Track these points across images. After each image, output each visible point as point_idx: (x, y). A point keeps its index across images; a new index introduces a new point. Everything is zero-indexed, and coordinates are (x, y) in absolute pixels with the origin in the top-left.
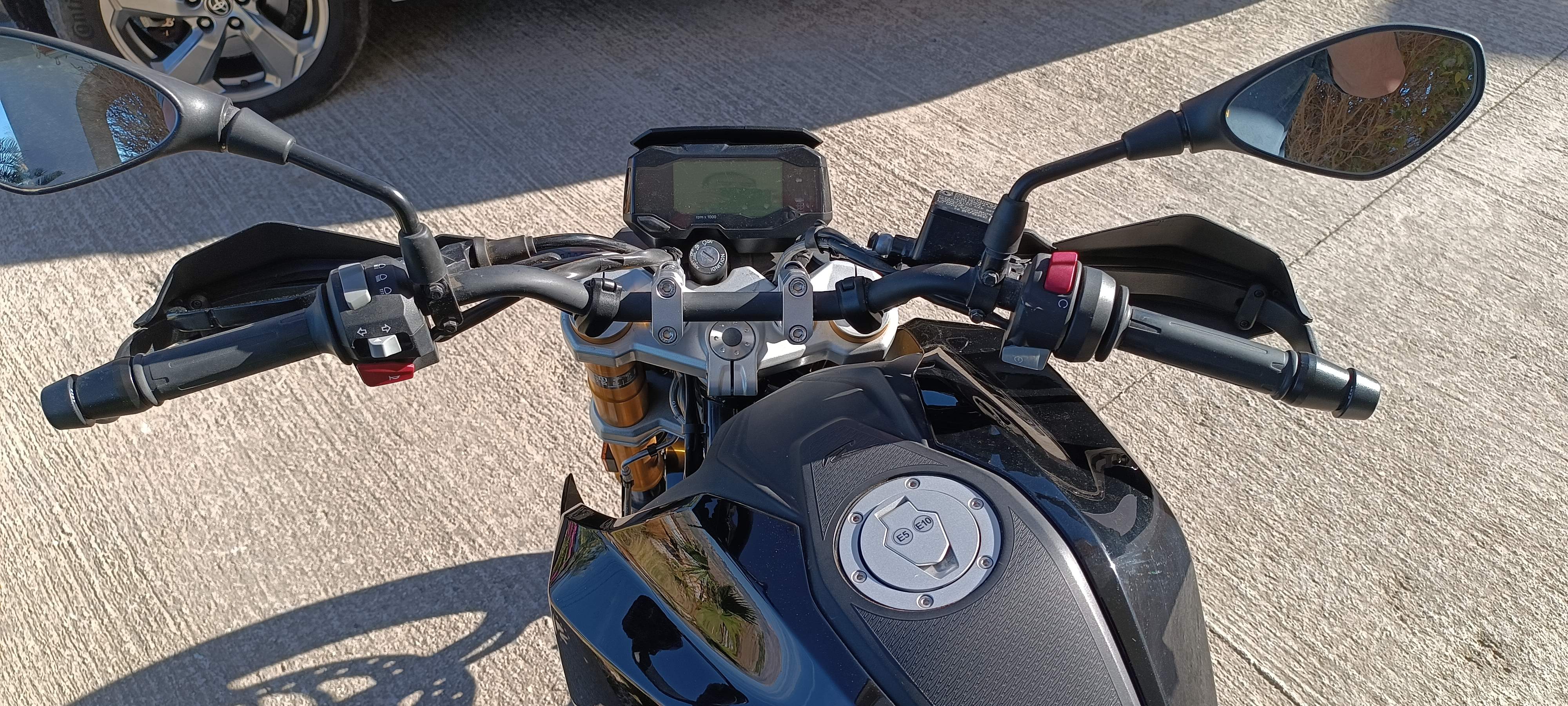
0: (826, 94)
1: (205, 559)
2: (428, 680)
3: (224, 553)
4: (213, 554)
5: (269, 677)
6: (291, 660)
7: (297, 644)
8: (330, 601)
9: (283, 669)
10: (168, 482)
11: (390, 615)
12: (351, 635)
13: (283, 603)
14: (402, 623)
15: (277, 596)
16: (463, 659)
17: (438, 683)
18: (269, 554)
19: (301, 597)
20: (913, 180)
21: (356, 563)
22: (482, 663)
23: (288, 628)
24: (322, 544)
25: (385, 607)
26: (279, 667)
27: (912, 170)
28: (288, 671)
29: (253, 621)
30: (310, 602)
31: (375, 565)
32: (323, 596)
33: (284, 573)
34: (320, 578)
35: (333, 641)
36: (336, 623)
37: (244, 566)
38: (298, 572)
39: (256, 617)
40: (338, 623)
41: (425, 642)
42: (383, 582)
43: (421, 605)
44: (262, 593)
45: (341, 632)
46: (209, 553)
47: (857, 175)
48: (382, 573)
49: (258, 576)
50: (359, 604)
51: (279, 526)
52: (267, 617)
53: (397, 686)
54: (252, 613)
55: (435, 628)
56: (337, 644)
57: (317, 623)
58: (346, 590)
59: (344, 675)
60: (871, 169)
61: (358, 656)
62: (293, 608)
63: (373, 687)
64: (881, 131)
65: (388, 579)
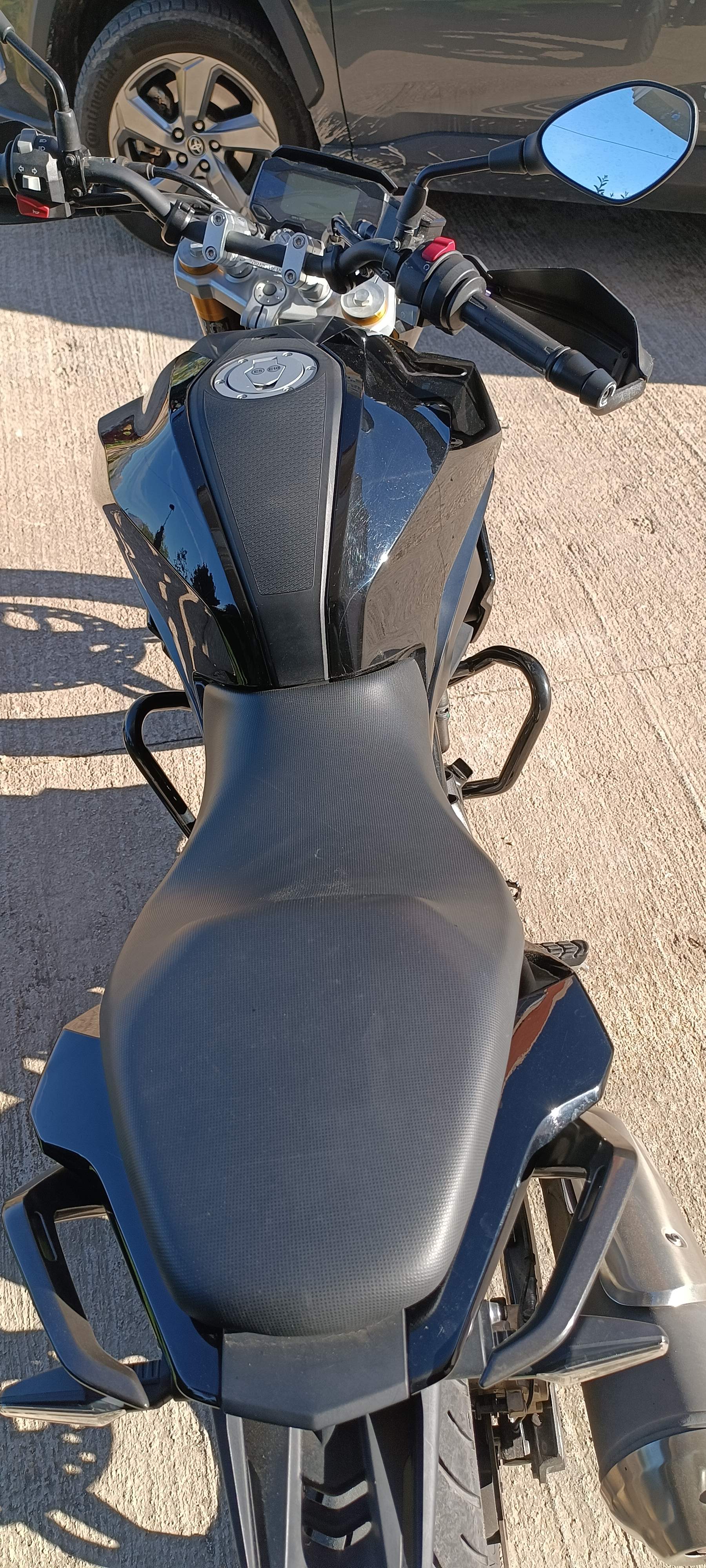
1: (16, 522)
2: (117, 641)
3: (29, 523)
4: (23, 522)
5: (19, 602)
6: (38, 598)
7: (47, 590)
8: (81, 575)
9: (31, 601)
10: (17, 470)
11: (114, 596)
12: (83, 599)
13: (51, 564)
14: (119, 604)
15: (49, 560)
16: (146, 639)
17: (122, 645)
18: (57, 534)
19: (64, 565)
21: (110, 560)
22: (156, 645)
23: (46, 580)
24: (94, 540)
25: (113, 591)
26: (29, 599)
28: (33, 604)
29: (27, 568)
30: (68, 571)
31: (121, 565)
32: (78, 571)
33: (61, 548)
34: (82, 559)
35: (70, 598)
36: (78, 588)
37: (38, 535)
38: (70, 551)
39: (30, 566)
41: (127, 620)
42: (120, 576)
43: (137, 598)
44: (41, 555)
45: (78, 594)
46: (20, 520)
48: (123, 571)
49: (43, 544)
50: (98, 583)
51: (73, 520)
52: (37, 569)
53: (95, 637)
54: (28, 563)
55: (138, 614)
56: (72, 600)
57: (66, 584)
58: (94, 573)
59: (66, 619)
61: (81, 612)
62: (55, 570)
63: (81, 632)
65: (124, 576)
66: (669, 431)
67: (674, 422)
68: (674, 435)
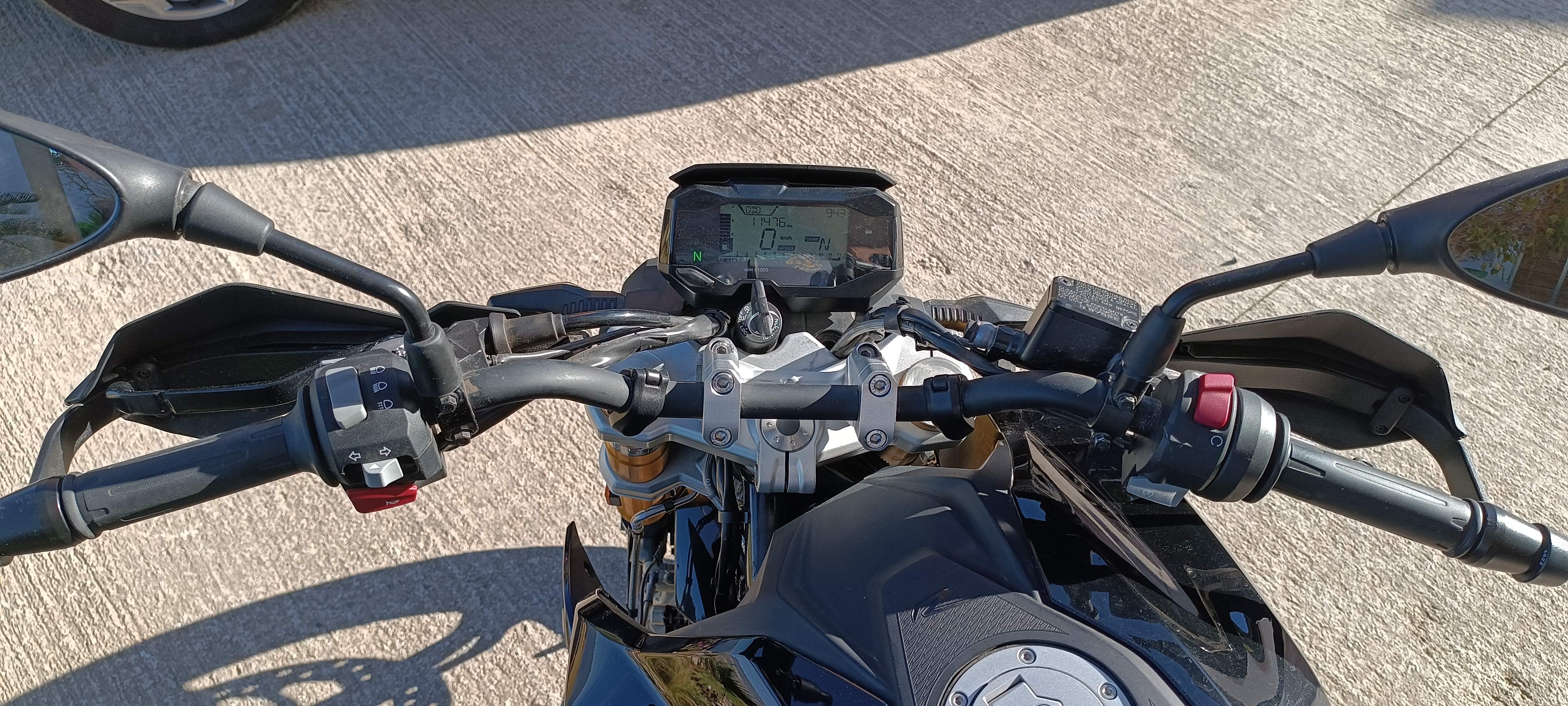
0: (828, 41)
1: (153, 543)
2: (397, 690)
3: (172, 537)
4: (161, 538)
5: (223, 680)
6: (248, 662)
7: (253, 643)
8: (289, 595)
9: (239, 671)
10: (111, 453)
11: (355, 614)
12: (313, 635)
13: (238, 596)
14: (369, 622)
15: (232, 588)
16: (436, 667)
17: (410, 691)
18: (222, 539)
19: (258, 590)
20: (921, 143)
21: (318, 553)
22: (456, 672)
23: (244, 625)
24: (280, 530)
25: (350, 605)
26: (233, 668)
27: (920, 131)
28: (244, 674)
29: (206, 615)
30: (268, 595)
31: (339, 556)
32: (282, 590)
33: (239, 562)
34: (279, 569)
35: (293, 641)
36: (297, 622)
37: (196, 552)
38: (255, 561)
39: (208, 611)
40: (299, 621)
41: (393, 646)
42: (347, 575)
43: (389, 604)
44: (215, 584)
45: (302, 631)
46: (156, 536)
47: (862, 134)
48: (346, 565)
49: (210, 565)
50: (322, 600)
51: (234, 507)
52: (221, 611)
53: (363, 694)
54: (204, 607)
55: (405, 631)
56: (298, 644)
57: (275, 620)
58: (307, 584)
59: (307, 680)
60: (877, 128)
61: (321, 659)
62: (249, 602)
63: (338, 696)
64: (886, 85)
65: (352, 572)
66: (890, 134)
67: (890, 121)
68: (898, 138)
